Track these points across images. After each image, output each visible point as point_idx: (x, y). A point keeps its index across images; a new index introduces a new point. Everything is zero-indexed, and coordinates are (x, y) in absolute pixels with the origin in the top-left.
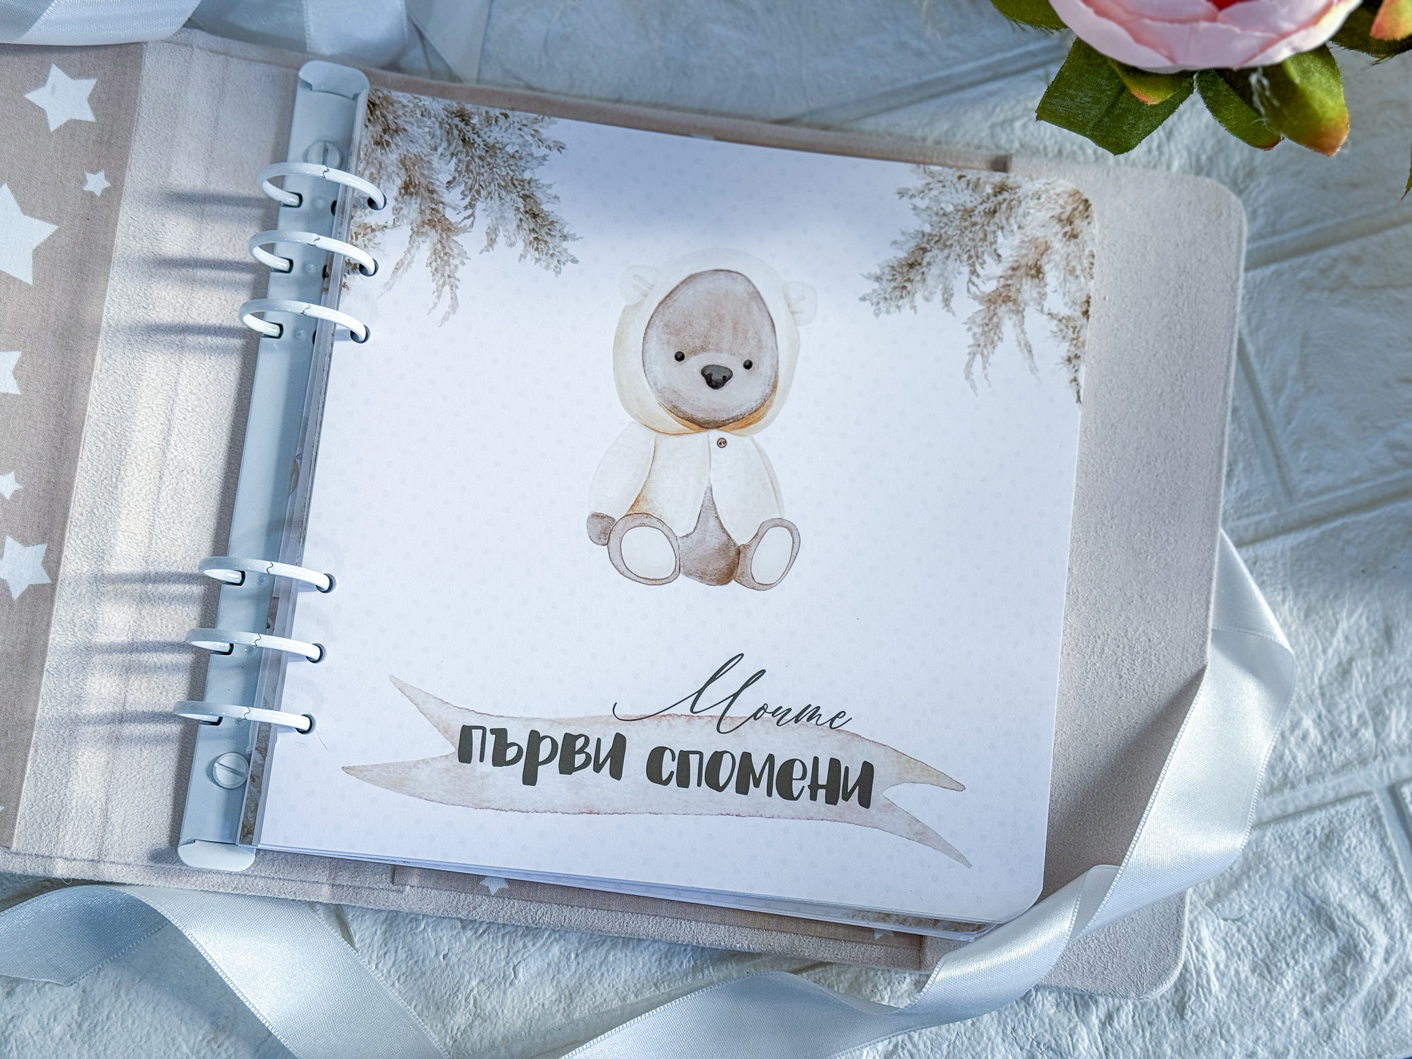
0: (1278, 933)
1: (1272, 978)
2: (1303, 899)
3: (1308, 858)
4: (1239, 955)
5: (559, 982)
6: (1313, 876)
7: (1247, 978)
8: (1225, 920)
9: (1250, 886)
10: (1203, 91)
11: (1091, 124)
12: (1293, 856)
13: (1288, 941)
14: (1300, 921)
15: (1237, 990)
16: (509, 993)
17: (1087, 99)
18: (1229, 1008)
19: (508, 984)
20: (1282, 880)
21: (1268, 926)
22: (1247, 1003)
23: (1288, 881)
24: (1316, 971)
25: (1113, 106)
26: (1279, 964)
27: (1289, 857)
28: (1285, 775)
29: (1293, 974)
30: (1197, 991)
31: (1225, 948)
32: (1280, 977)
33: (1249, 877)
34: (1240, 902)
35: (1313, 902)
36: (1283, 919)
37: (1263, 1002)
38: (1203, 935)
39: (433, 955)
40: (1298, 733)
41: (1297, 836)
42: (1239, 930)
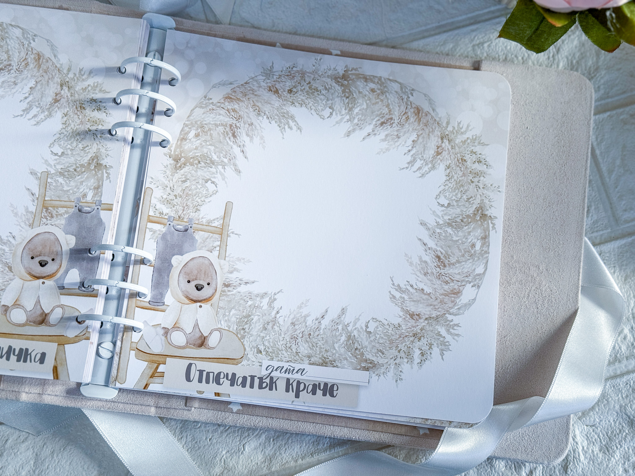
0: (612, 432)
1: (609, 454)
2: (624, 416)
3: (627, 396)
4: (594, 443)
5: (265, 453)
6: (629, 404)
7: (597, 454)
8: (587, 426)
9: (599, 409)
10: (581, 22)
11: (526, 38)
12: (620, 395)
13: (617, 436)
14: (623, 426)
15: (592, 460)
16: (241, 457)
17: (525, 26)
18: (589, 468)
19: (240, 453)
20: (614, 407)
21: (608, 429)
22: (598, 466)
23: (617, 407)
24: (631, 450)
25: (537, 29)
26: (613, 447)
27: (618, 395)
28: (616, 356)
29: (619, 452)
30: (574, 460)
31: (587, 440)
32: (613, 453)
33: (598, 405)
34: (594, 417)
35: (629, 418)
36: (615, 426)
37: (605, 465)
38: (576, 433)
39: (205, 438)
40: (622, 336)
41: (622, 386)
42: (593, 431)
